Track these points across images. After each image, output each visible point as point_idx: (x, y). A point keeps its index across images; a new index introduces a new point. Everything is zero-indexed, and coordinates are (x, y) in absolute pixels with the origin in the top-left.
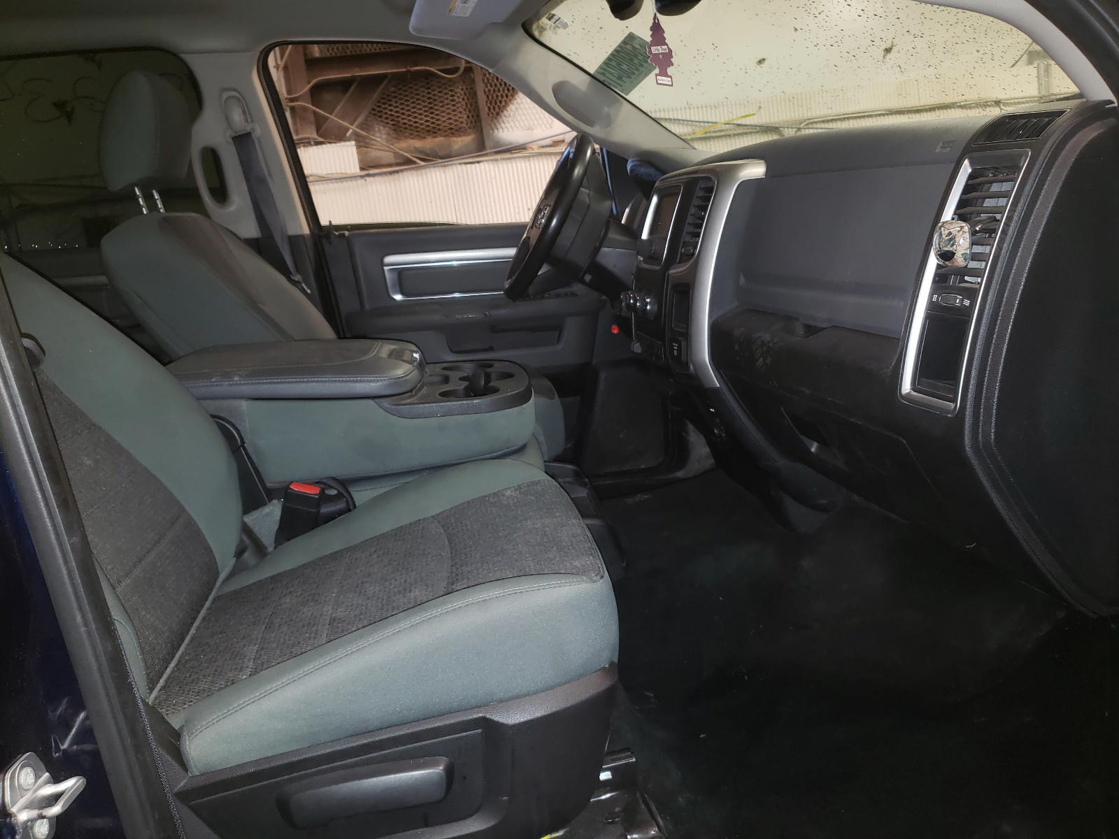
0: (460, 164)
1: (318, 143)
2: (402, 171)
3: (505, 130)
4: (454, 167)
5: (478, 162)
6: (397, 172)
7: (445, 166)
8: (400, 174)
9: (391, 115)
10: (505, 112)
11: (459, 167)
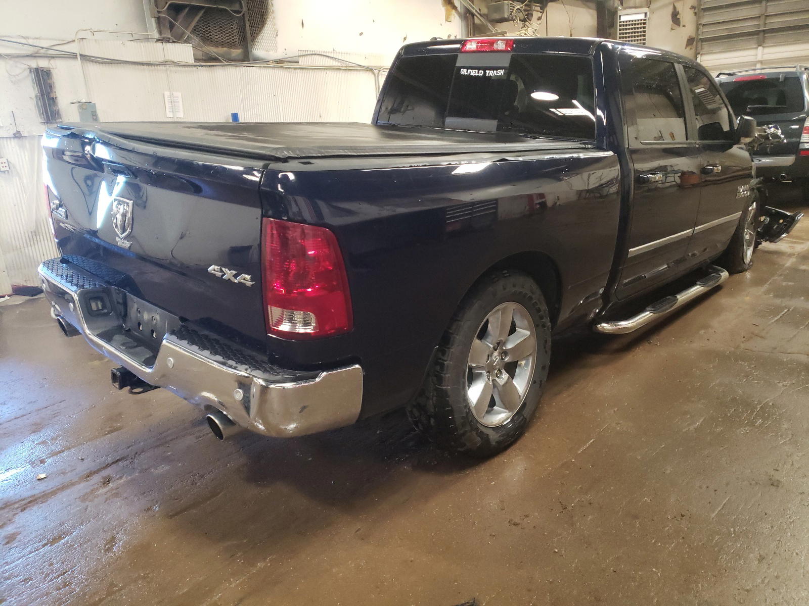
0: (244, 66)
1: (174, 42)
2: (216, 66)
3: (257, 50)
4: (241, 68)
5: (253, 67)
6: (213, 66)
7: (236, 66)
8: (215, 67)
9: (201, 30)
10: (257, 40)
11: (244, 68)
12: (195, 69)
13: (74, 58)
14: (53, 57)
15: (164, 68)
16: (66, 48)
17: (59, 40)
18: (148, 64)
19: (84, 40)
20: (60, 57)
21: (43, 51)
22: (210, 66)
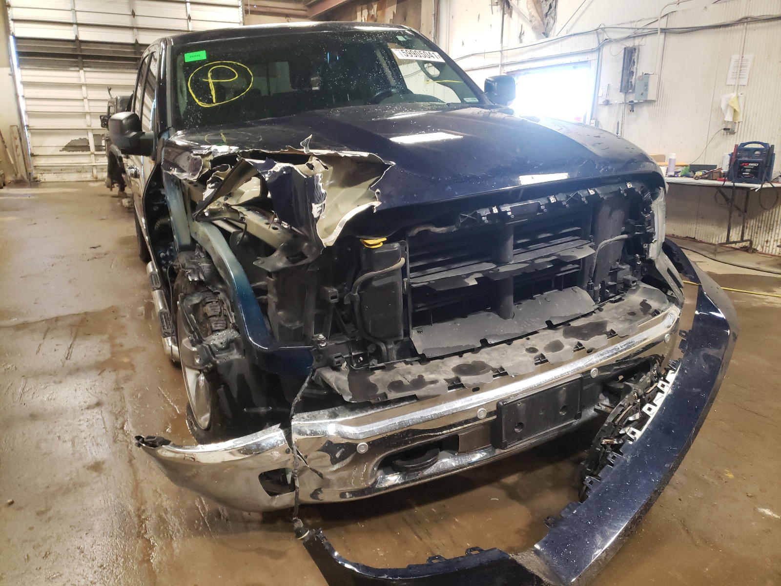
13: (656, 33)
14: (646, 35)
15: (742, 26)
16: (655, 25)
17: (653, 18)
18: (725, 26)
19: (674, 13)
20: (650, 34)
21: (640, 31)
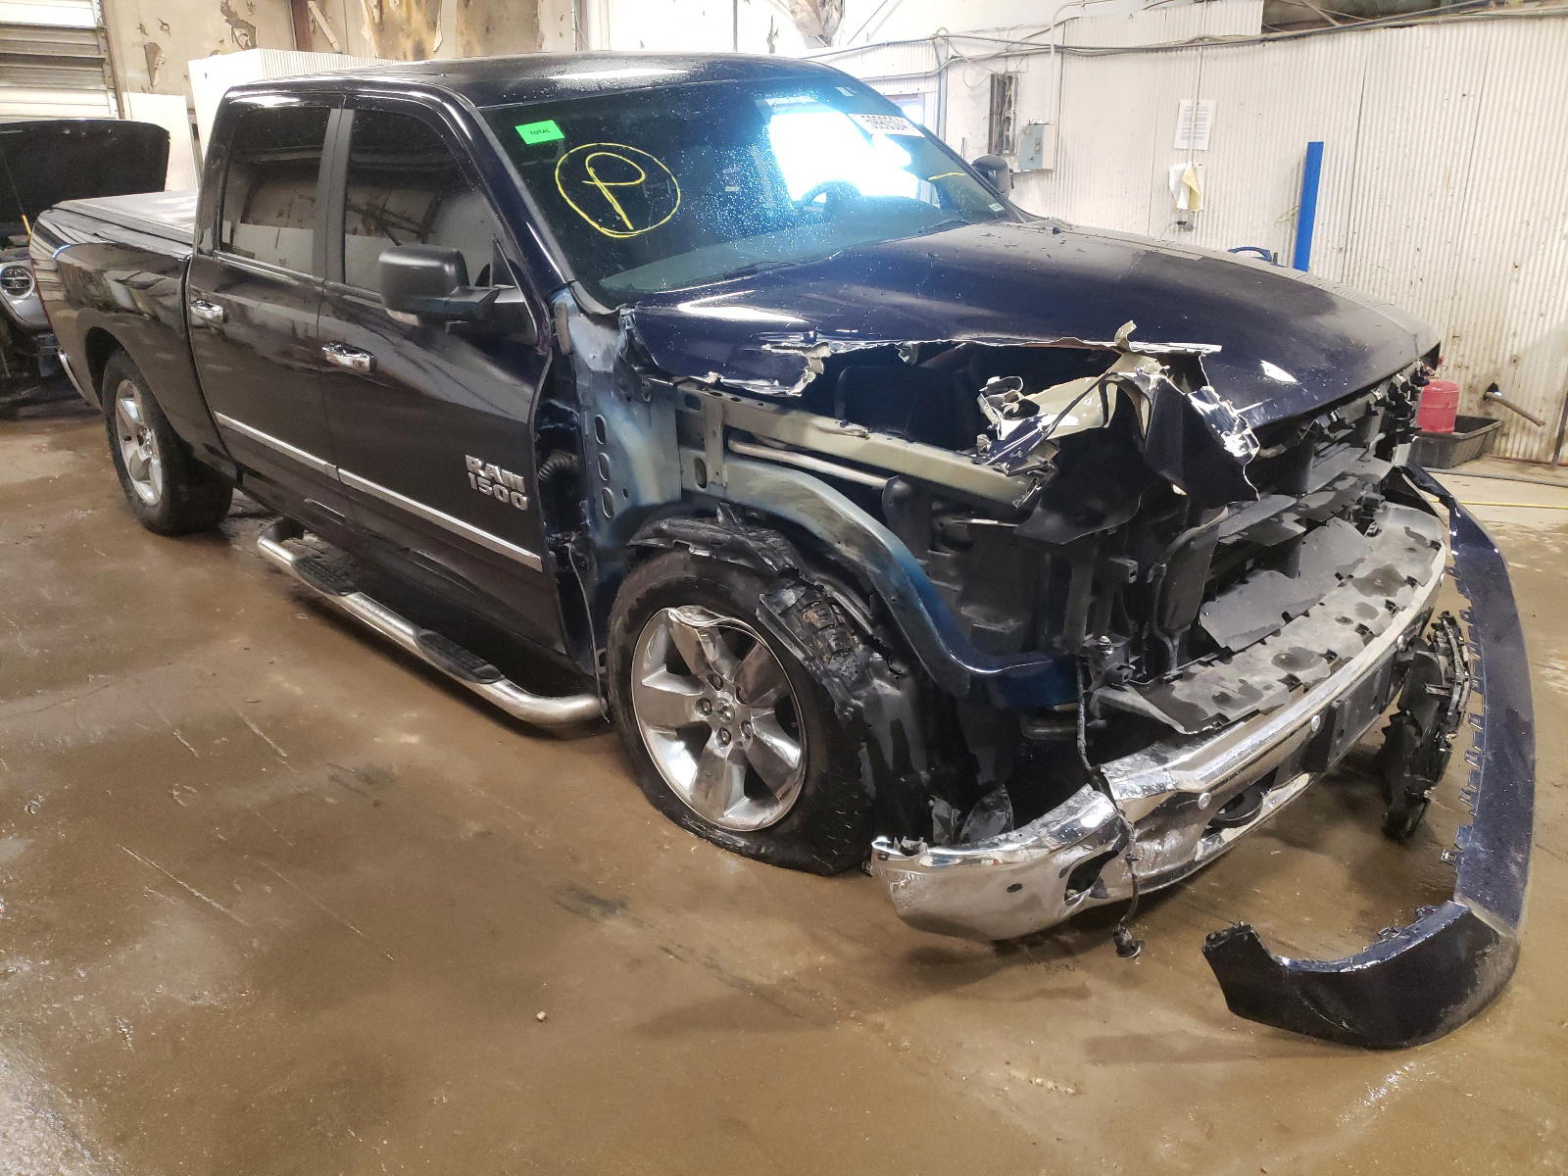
12: (1258, 47)
13: (1046, 53)
15: (1194, 52)
16: (1045, 39)
17: (1040, 27)
18: (1166, 49)
19: (1076, 20)
21: (1017, 46)
22: (1296, 37)
